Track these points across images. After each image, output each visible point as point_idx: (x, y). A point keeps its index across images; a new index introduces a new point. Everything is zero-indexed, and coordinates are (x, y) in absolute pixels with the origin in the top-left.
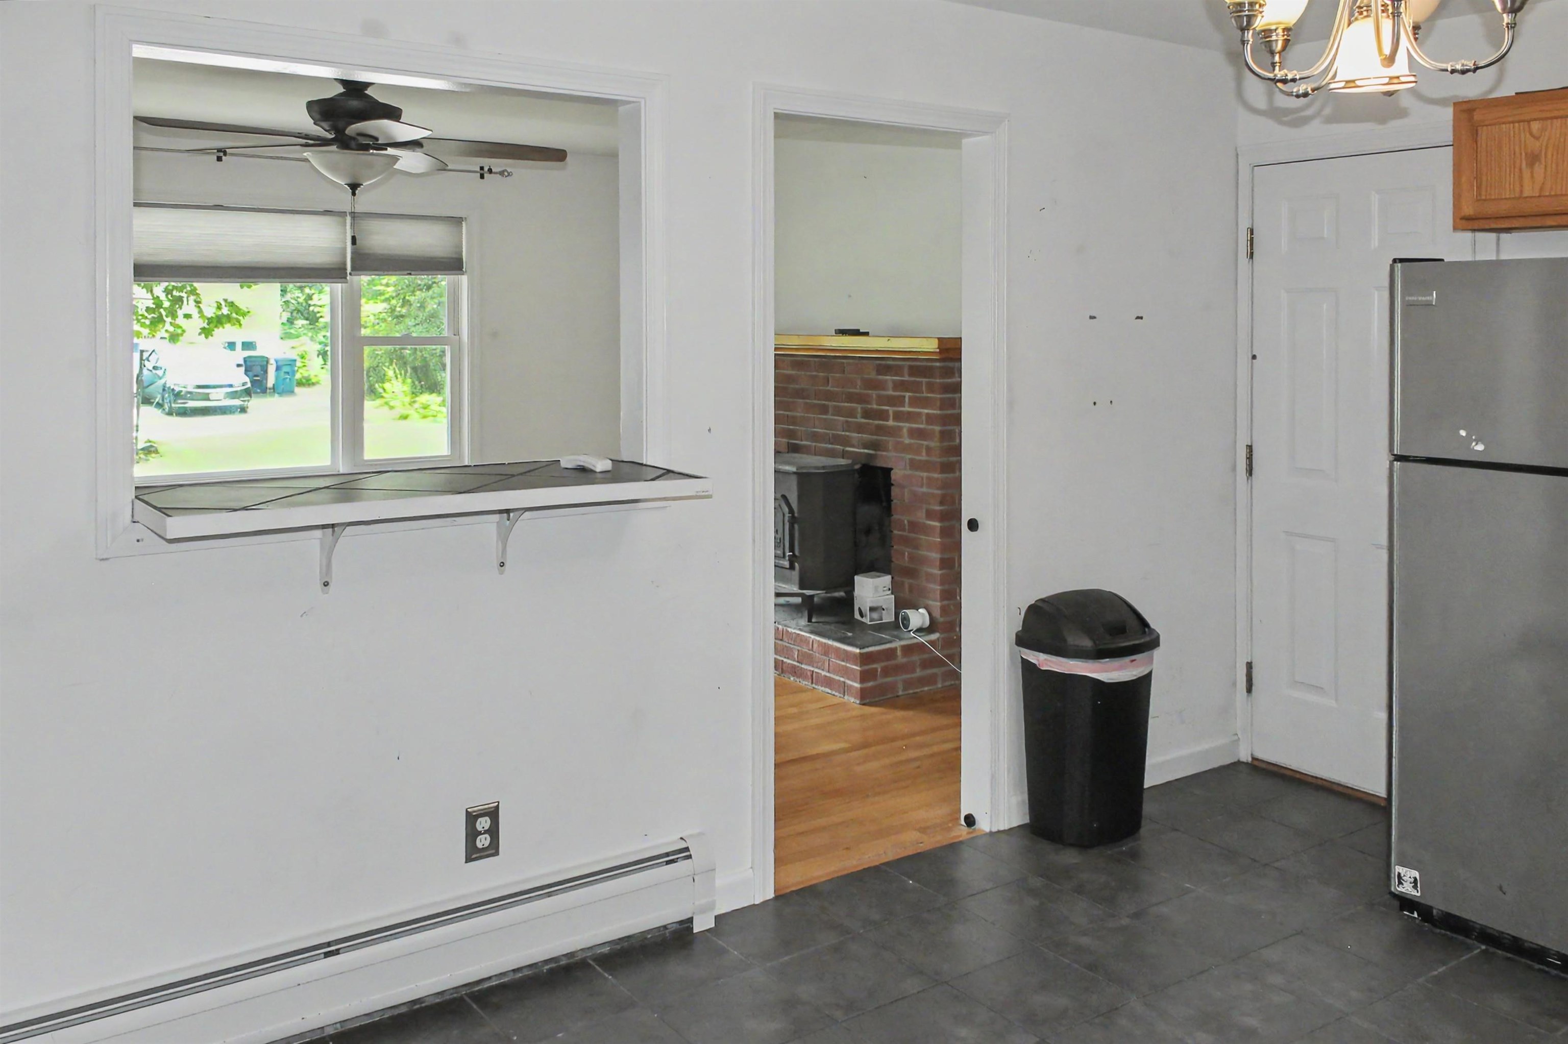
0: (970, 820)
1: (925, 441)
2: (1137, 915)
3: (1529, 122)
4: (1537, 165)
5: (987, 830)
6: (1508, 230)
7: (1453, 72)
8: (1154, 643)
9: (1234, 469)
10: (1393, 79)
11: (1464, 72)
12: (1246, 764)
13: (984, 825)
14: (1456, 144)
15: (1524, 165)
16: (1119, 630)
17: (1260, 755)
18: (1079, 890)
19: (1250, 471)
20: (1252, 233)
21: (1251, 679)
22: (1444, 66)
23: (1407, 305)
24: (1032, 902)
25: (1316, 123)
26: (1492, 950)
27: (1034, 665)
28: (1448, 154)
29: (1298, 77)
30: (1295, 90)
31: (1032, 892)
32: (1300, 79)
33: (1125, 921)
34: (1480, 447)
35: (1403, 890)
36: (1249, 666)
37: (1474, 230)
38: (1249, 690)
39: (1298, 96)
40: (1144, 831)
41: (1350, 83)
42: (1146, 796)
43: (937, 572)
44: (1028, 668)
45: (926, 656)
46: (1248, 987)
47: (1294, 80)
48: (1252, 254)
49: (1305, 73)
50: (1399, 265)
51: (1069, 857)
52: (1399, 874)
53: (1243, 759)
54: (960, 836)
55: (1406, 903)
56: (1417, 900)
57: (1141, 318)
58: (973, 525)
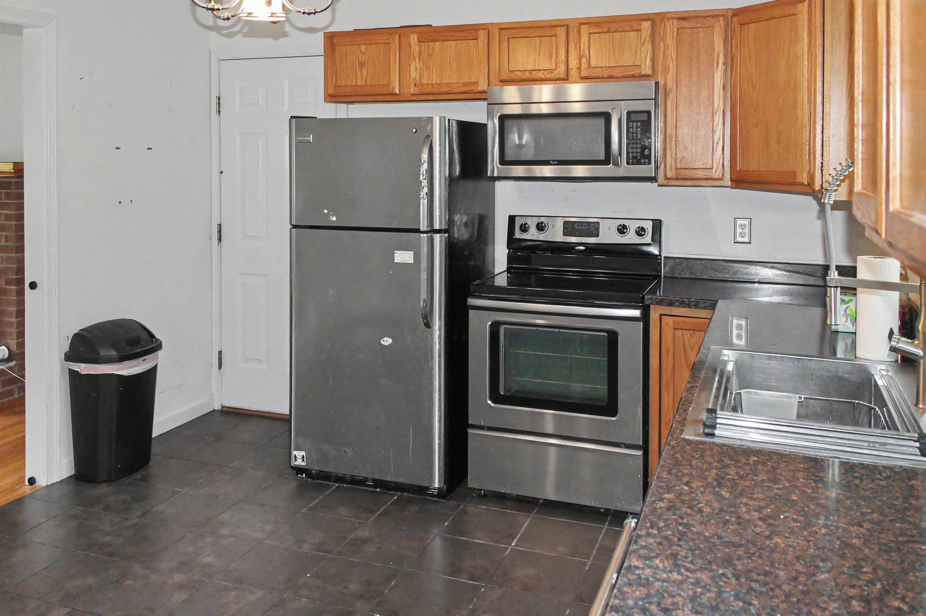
0: (32, 481)
1: (5, 232)
2: (143, 515)
3: (360, 45)
4: (364, 68)
5: (45, 485)
6: (352, 102)
7: (304, 13)
8: (158, 347)
9: (211, 238)
10: (273, 15)
11: (309, 14)
12: (219, 411)
13: (42, 482)
14: (326, 55)
15: (358, 69)
16: (136, 342)
17: (227, 404)
18: (107, 508)
19: (220, 239)
20: (219, 100)
21: (221, 361)
22: (299, 10)
23: (298, 143)
24: (75, 523)
25: (239, 36)
26: (341, 485)
27: (78, 372)
28: (321, 61)
29: (221, 8)
30: (222, 15)
31: (75, 517)
32: (222, 9)
33: (137, 520)
34: (334, 219)
35: (297, 464)
36: (220, 353)
37: (336, 102)
38: (220, 367)
39: (224, 19)
40: (151, 463)
41: (250, 14)
42: (153, 442)
43: (14, 320)
44: (73, 374)
45: (7, 377)
46: (209, 539)
47: (218, 9)
48: (219, 111)
49: (225, 6)
50: (294, 120)
51: (102, 489)
52: (295, 455)
53: (217, 408)
54: (25, 492)
55: (299, 470)
56: (304, 467)
57: (151, 149)
58: (33, 285)
